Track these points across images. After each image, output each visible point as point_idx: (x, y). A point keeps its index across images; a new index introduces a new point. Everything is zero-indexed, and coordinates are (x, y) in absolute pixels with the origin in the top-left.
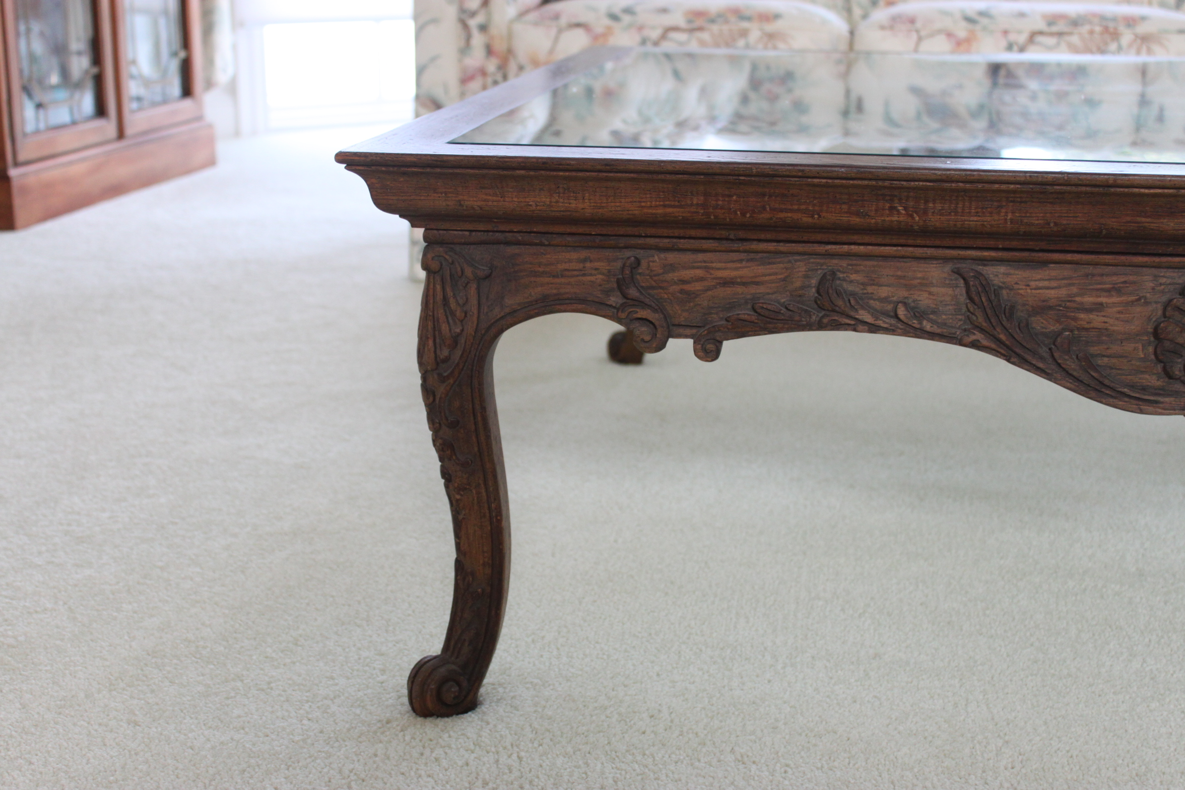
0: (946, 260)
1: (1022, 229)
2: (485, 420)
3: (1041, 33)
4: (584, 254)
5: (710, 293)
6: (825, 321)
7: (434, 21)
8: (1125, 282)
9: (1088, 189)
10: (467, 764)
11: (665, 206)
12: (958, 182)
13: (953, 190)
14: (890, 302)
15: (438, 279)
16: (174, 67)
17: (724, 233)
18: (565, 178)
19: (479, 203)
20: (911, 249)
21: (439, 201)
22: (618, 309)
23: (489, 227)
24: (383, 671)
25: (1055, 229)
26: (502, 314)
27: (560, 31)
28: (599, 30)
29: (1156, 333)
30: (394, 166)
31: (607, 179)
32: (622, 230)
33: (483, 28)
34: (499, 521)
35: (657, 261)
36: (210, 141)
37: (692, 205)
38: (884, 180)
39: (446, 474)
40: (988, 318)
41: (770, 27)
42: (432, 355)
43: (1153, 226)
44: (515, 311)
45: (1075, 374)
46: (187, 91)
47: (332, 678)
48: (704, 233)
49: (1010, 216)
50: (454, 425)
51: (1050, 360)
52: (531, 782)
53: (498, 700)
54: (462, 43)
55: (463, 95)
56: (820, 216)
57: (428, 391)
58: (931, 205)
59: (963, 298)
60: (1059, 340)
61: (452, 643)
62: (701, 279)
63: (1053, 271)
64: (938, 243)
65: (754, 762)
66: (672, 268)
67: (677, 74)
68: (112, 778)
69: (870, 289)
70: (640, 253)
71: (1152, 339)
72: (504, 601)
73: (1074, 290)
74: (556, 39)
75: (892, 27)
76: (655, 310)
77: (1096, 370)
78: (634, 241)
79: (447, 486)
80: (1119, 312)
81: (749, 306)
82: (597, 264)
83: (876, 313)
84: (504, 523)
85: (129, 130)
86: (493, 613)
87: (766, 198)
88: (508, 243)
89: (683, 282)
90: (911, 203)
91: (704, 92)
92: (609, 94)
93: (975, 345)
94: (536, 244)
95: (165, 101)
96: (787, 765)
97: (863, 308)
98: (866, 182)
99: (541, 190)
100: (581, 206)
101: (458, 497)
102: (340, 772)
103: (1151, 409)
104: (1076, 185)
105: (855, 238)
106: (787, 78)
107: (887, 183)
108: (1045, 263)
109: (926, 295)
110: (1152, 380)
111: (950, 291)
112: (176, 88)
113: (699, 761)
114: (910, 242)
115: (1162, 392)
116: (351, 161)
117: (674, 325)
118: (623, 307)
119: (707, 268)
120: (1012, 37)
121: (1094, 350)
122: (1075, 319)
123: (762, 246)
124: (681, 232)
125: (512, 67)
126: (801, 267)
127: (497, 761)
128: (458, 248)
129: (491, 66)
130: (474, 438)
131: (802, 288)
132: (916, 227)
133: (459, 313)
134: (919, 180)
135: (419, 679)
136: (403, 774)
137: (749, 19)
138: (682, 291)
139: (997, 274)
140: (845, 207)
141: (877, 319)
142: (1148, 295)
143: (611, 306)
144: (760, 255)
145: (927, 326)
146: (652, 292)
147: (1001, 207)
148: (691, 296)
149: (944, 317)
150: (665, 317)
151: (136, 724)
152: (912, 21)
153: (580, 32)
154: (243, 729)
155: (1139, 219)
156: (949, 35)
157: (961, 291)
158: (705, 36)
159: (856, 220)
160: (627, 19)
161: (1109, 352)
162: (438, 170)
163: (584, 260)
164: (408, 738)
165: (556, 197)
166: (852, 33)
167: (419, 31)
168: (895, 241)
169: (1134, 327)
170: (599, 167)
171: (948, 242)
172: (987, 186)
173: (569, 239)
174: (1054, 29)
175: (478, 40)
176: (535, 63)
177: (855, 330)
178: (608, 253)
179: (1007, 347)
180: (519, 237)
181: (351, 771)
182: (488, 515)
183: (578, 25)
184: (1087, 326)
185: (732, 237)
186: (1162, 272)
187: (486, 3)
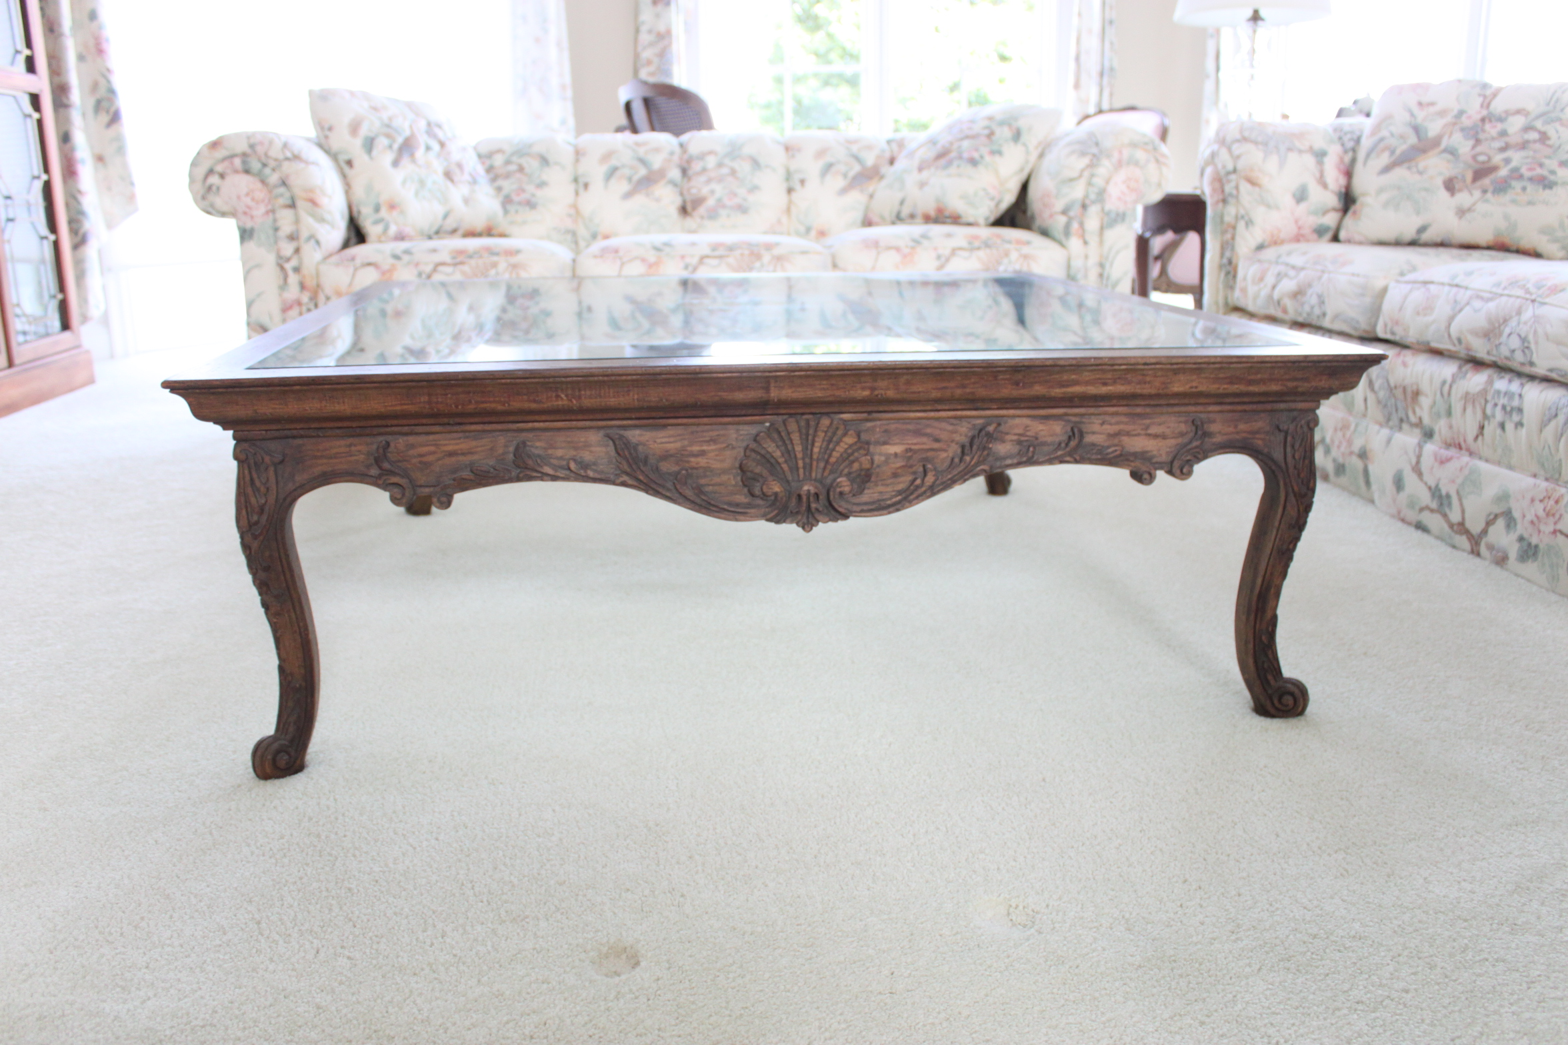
0: (599, 428)
1: (646, 405)
2: (289, 564)
3: (708, 257)
4: (350, 440)
5: (440, 462)
6: (521, 475)
7: (258, 266)
8: (718, 435)
9: (685, 376)
10: (297, 808)
11: (401, 405)
12: (598, 376)
13: (596, 382)
14: (564, 460)
15: (246, 466)
16: (53, 306)
17: (446, 420)
18: (329, 390)
19: (271, 411)
20: (574, 423)
21: (240, 411)
22: (377, 478)
23: (279, 427)
24: (235, 752)
25: (667, 403)
26: (294, 488)
27: (356, 270)
28: (386, 267)
29: (741, 467)
30: (205, 388)
31: (360, 389)
32: (374, 423)
33: (297, 270)
34: (307, 635)
35: (401, 442)
36: (89, 363)
37: (420, 403)
38: (549, 378)
39: (265, 605)
40: (630, 466)
41: (514, 260)
42: (246, 521)
43: (730, 397)
44: (304, 485)
45: (691, 498)
46: (66, 325)
47: (196, 761)
48: (432, 421)
49: (636, 397)
50: (267, 569)
51: (674, 491)
52: (343, 815)
53: (320, 763)
54: (281, 282)
55: (284, 321)
56: (509, 405)
57: (246, 547)
58: (583, 392)
59: (613, 453)
60: (679, 477)
61: (281, 726)
62: (434, 453)
63: (671, 431)
64: (591, 417)
65: (501, 783)
66: (412, 446)
67: (450, 296)
68: (28, 850)
69: (550, 452)
70: (389, 438)
71: (739, 471)
72: (316, 691)
73: (686, 443)
74: (354, 275)
75: (601, 256)
76: (402, 477)
77: (705, 495)
78: (382, 430)
79: (266, 613)
80: (717, 455)
81: (469, 469)
82: (359, 448)
83: (555, 468)
84: (311, 636)
85: (17, 360)
86: (309, 700)
87: (471, 395)
88: (294, 437)
89: (421, 456)
90: (570, 392)
91: (471, 308)
92: (398, 314)
93: (624, 484)
94: (314, 437)
95: (47, 335)
96: (524, 783)
97: (546, 465)
98: (537, 380)
99: (313, 398)
100: (343, 408)
101: (275, 620)
102: (204, 824)
103: (742, 518)
104: (676, 374)
105: (537, 418)
106: (534, 294)
107: (551, 380)
108: (665, 426)
109: (588, 453)
110: (742, 498)
111: (604, 449)
112: (57, 324)
113: (463, 787)
114: (573, 418)
115: (749, 506)
116: (175, 387)
117: (417, 486)
118: (380, 476)
119: (436, 445)
120: (688, 260)
121: (703, 481)
122: (688, 462)
123: (473, 427)
124: (416, 422)
125: (321, 298)
126: (501, 440)
127: (319, 804)
128: (258, 443)
129: (305, 298)
130: (282, 578)
131: (504, 454)
132: (575, 408)
133: (263, 489)
134: (572, 376)
135: (259, 753)
136: (250, 820)
137: (497, 254)
138: (420, 462)
139: (634, 435)
140: (525, 397)
141: (556, 471)
142: (734, 443)
143: (372, 476)
144: (473, 434)
145: (591, 474)
146: (400, 464)
147: (629, 391)
148: (427, 465)
149: (601, 467)
150: (411, 482)
151: (45, 810)
152: (616, 251)
153: (371, 269)
154: (129, 803)
155: (720, 394)
156: (643, 260)
157: (611, 449)
158: (466, 268)
159: (534, 406)
160: (406, 258)
161: (713, 482)
162: (238, 390)
163: (350, 445)
164: (253, 796)
165: (324, 403)
166: (574, 261)
167: (247, 274)
168: (563, 418)
169: (727, 464)
170: (352, 381)
171: (599, 416)
172: (618, 378)
173: (338, 431)
174: (717, 253)
175: (293, 279)
176: (339, 294)
177: (542, 480)
178: (368, 439)
179: (644, 483)
180: (302, 432)
181: (212, 823)
182: (298, 631)
183: (369, 264)
184: (696, 466)
185: (451, 422)
186: (741, 427)
187: (297, 251)
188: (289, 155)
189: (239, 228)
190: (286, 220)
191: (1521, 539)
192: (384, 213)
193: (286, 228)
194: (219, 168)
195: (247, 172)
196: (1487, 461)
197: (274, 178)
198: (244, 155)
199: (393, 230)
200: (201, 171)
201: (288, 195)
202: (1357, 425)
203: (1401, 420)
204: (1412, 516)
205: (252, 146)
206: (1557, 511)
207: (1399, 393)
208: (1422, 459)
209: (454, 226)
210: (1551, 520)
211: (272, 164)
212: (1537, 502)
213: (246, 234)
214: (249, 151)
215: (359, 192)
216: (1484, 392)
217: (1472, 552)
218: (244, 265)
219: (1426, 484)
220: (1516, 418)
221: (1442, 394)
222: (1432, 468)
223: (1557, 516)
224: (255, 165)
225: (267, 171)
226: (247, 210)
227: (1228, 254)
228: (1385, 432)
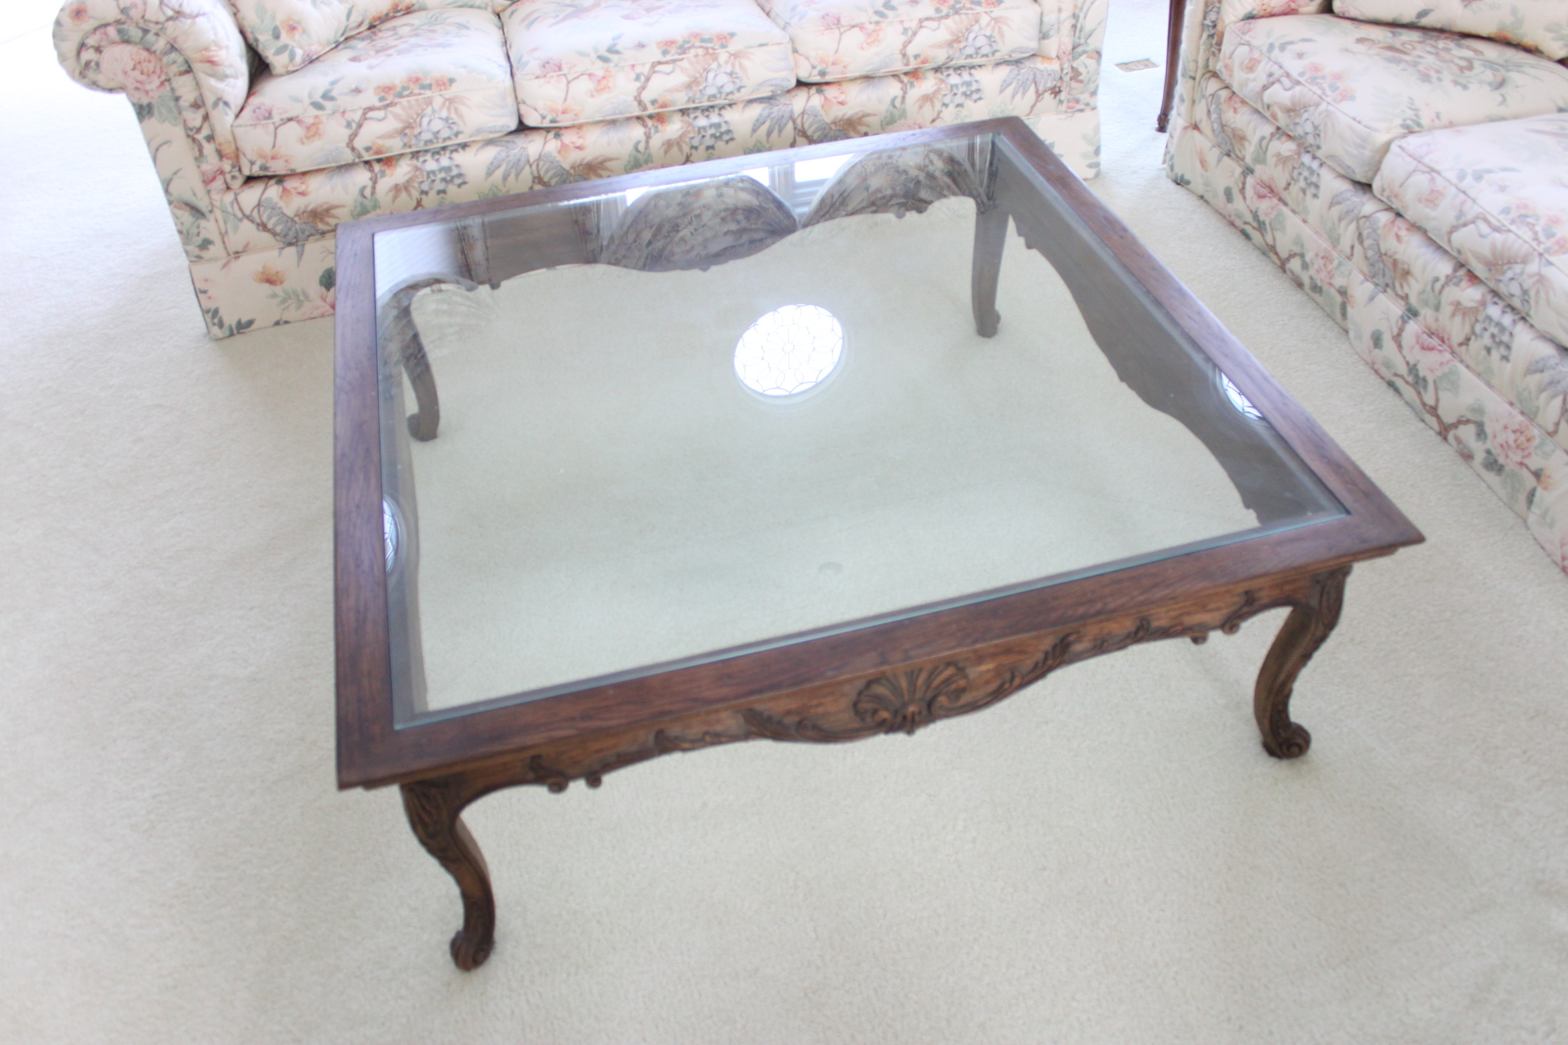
3: (660, 63)
7: (165, 143)
14: (701, 736)
29: (854, 707)
33: (210, 138)
41: (448, 93)
54: (196, 154)
60: (799, 726)
69: (686, 732)
71: (852, 710)
73: (806, 701)
80: (833, 704)
109: (720, 726)
111: (734, 721)
121: (820, 723)
122: (808, 713)
126: (642, 732)
131: (645, 741)
137: (429, 87)
142: (847, 694)
153: (293, 124)
156: (590, 75)
157: (741, 719)
158: (398, 111)
160: (328, 105)
161: (830, 721)
167: (155, 154)
169: (841, 707)
174: (668, 58)
175: (209, 149)
183: (290, 120)
184: (815, 713)
186: (855, 681)
187: (206, 117)
188: (170, 13)
189: (134, 104)
190: (185, 88)
191: (1489, 452)
192: (285, 38)
193: (188, 95)
194: (91, 41)
195: (127, 41)
196: (1467, 367)
197: (160, 44)
198: (118, 22)
199: (299, 53)
200: (71, 46)
201: (180, 59)
202: (1340, 264)
203: (1387, 285)
204: (1388, 375)
205: (124, 11)
206: (1527, 448)
207: (1389, 262)
208: (1404, 334)
209: (360, 19)
210: (1520, 452)
211: (154, 28)
212: (1509, 431)
213: (143, 111)
214: (120, 16)
215: (250, 17)
216: (1474, 311)
217: (1440, 433)
218: (149, 144)
219: (1404, 357)
220: (1503, 351)
221: (1433, 289)
222: (1412, 348)
223: (1526, 453)
224: (136, 34)
225: (150, 37)
226: (138, 85)
227: (1212, 16)
228: (1369, 286)
